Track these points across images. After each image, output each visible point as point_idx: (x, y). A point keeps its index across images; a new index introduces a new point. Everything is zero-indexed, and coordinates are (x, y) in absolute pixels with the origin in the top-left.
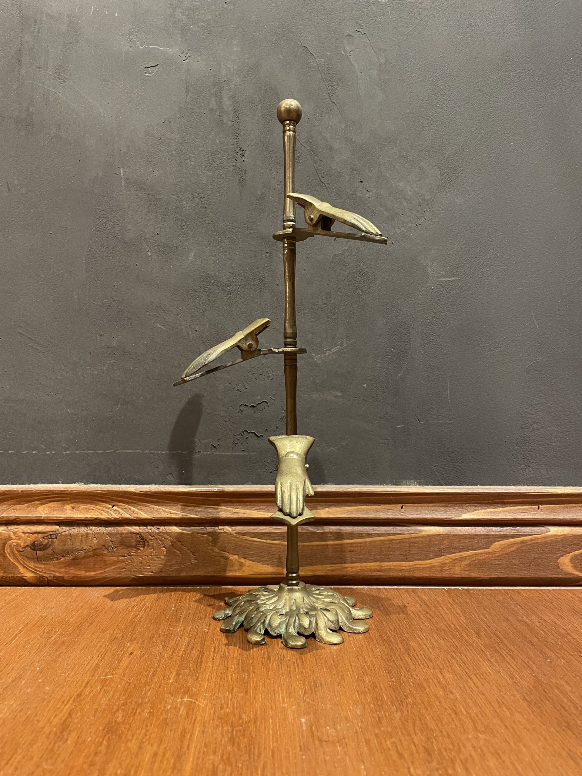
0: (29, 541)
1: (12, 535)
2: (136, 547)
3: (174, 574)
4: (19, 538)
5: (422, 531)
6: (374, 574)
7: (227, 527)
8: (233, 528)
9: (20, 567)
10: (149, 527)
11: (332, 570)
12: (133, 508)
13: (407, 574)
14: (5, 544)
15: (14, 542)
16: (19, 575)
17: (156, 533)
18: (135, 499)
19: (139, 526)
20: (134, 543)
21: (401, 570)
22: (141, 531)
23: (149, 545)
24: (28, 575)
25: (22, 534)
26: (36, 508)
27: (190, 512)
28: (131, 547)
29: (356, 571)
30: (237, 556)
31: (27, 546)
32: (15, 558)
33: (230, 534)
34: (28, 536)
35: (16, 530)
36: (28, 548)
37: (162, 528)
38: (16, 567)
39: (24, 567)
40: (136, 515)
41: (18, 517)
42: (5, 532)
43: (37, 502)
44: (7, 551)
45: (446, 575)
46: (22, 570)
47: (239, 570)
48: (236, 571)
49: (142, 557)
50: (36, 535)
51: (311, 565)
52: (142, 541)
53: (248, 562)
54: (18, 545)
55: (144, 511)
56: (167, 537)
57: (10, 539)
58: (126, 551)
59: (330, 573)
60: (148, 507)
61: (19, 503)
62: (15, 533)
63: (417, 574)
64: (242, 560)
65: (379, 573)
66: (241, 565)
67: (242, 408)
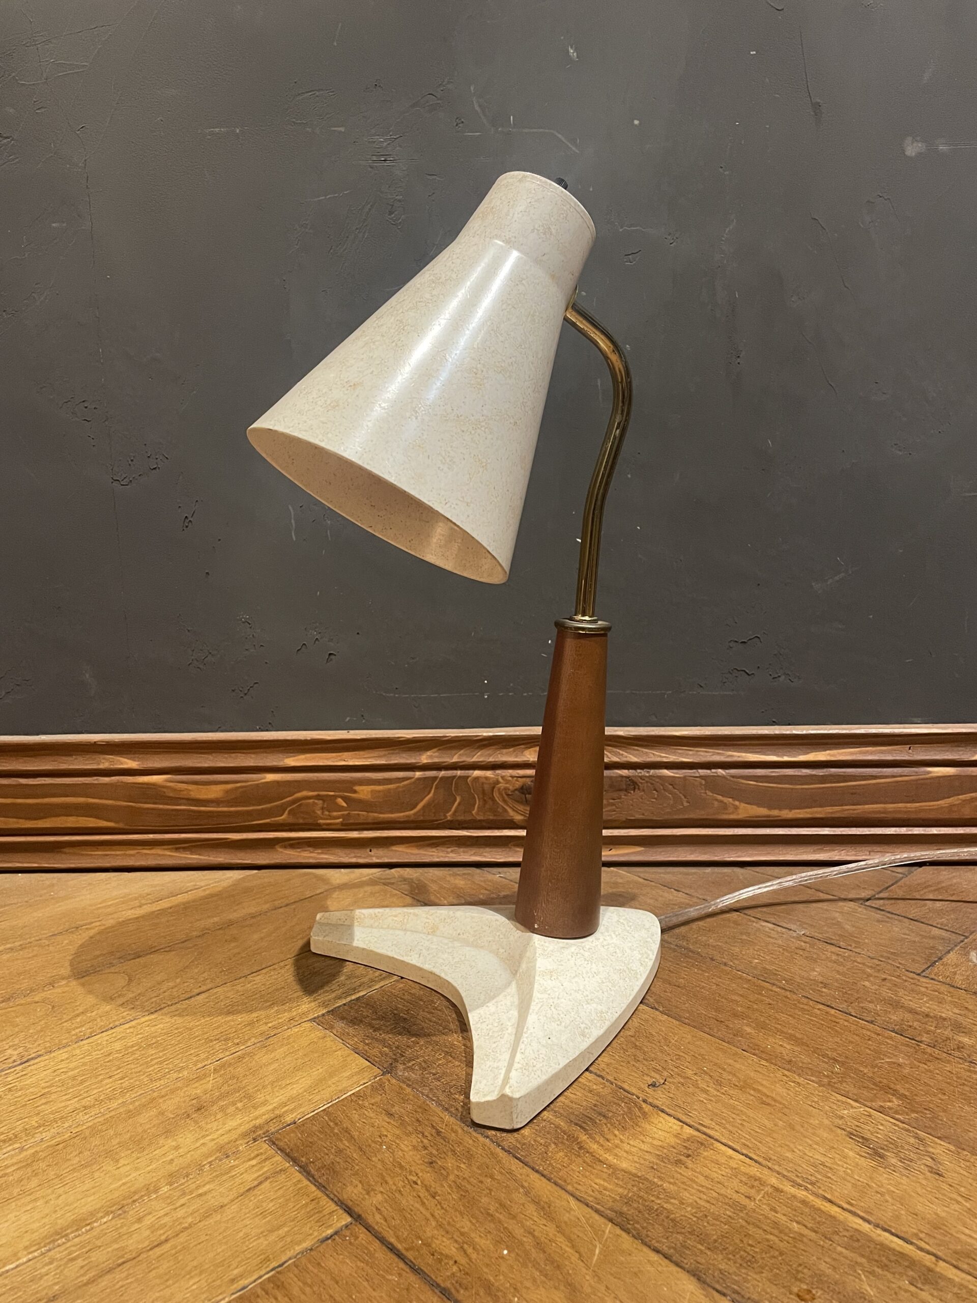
0: (518, 784)
1: (501, 780)
2: (626, 790)
3: (666, 817)
4: (507, 782)
5: (930, 772)
6: (878, 816)
7: (720, 770)
8: (727, 771)
9: (510, 810)
10: (639, 771)
11: (832, 813)
12: (621, 752)
13: (913, 816)
14: (494, 788)
15: (502, 785)
16: (509, 818)
17: (646, 776)
18: (623, 743)
19: (628, 769)
20: (624, 787)
21: (906, 812)
22: (631, 774)
23: (639, 789)
24: (518, 818)
25: (510, 778)
26: (522, 752)
27: (681, 755)
28: (621, 790)
29: (858, 813)
30: (730, 800)
31: (516, 790)
32: (504, 801)
33: (723, 777)
34: (517, 781)
35: (504, 774)
36: (517, 792)
37: (652, 772)
38: (506, 811)
39: (514, 810)
40: (625, 759)
41: (506, 762)
42: (492, 776)
43: (523, 746)
44: (496, 795)
45: (955, 816)
46: (511, 812)
47: (732, 813)
48: (730, 814)
49: (632, 800)
50: (524, 779)
51: (809, 808)
52: (632, 784)
53: (743, 805)
54: (505, 789)
55: (633, 755)
56: (657, 780)
57: (498, 782)
58: (615, 795)
59: (830, 816)
60: (638, 750)
61: (505, 747)
62: (503, 777)
63: (923, 815)
64: (737, 803)
65: (883, 815)
66: (736, 808)
67: (732, 644)
